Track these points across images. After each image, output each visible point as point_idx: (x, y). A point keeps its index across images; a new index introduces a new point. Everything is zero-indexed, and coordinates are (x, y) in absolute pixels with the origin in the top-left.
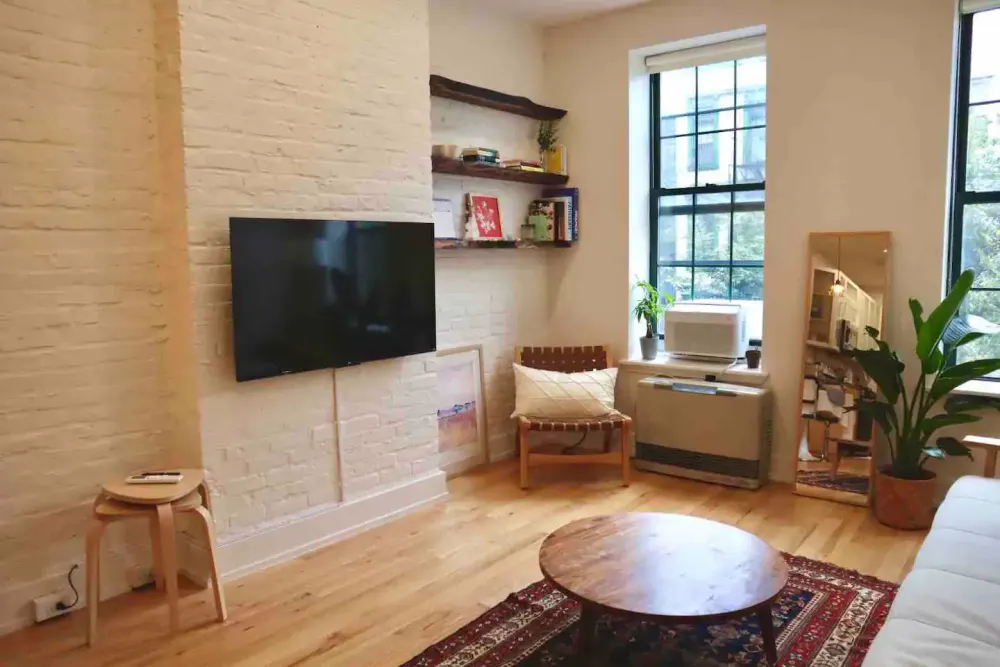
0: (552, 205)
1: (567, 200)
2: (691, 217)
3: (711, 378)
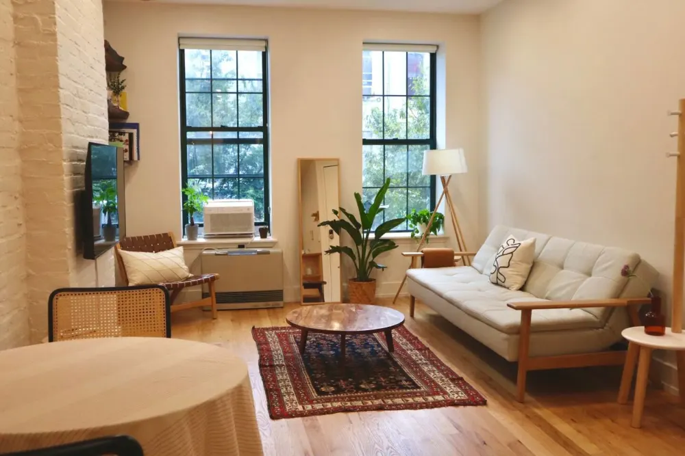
0: (127, 135)
1: (134, 131)
2: (211, 146)
3: (241, 246)
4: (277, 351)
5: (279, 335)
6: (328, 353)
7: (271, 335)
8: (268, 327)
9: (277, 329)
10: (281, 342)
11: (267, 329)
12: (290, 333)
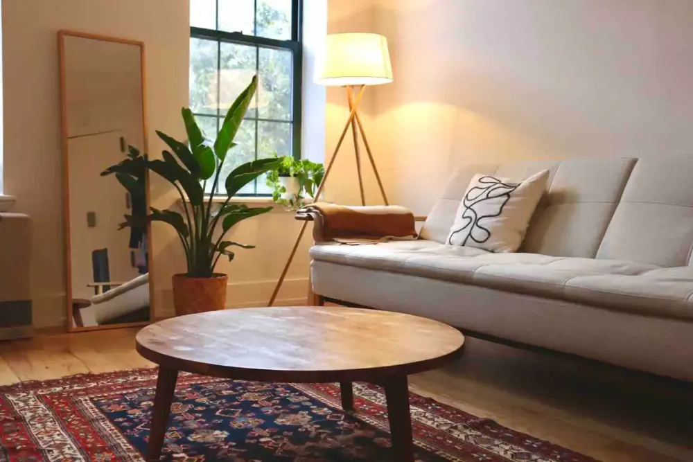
4: (60, 447)
5: (49, 402)
6: (210, 438)
7: (25, 402)
8: (9, 383)
9: (36, 385)
10: (60, 416)
11: (11, 389)
12: (76, 393)
